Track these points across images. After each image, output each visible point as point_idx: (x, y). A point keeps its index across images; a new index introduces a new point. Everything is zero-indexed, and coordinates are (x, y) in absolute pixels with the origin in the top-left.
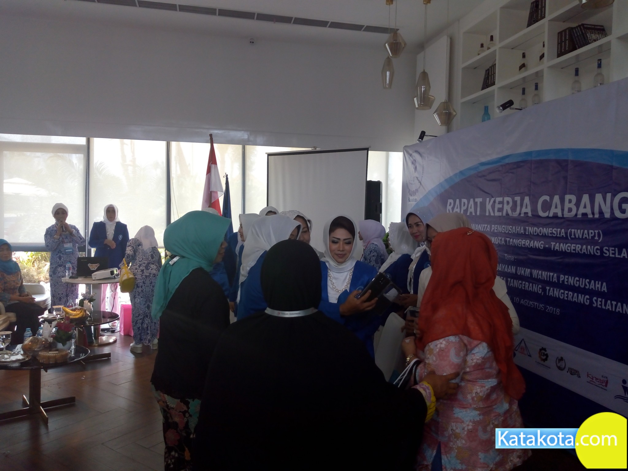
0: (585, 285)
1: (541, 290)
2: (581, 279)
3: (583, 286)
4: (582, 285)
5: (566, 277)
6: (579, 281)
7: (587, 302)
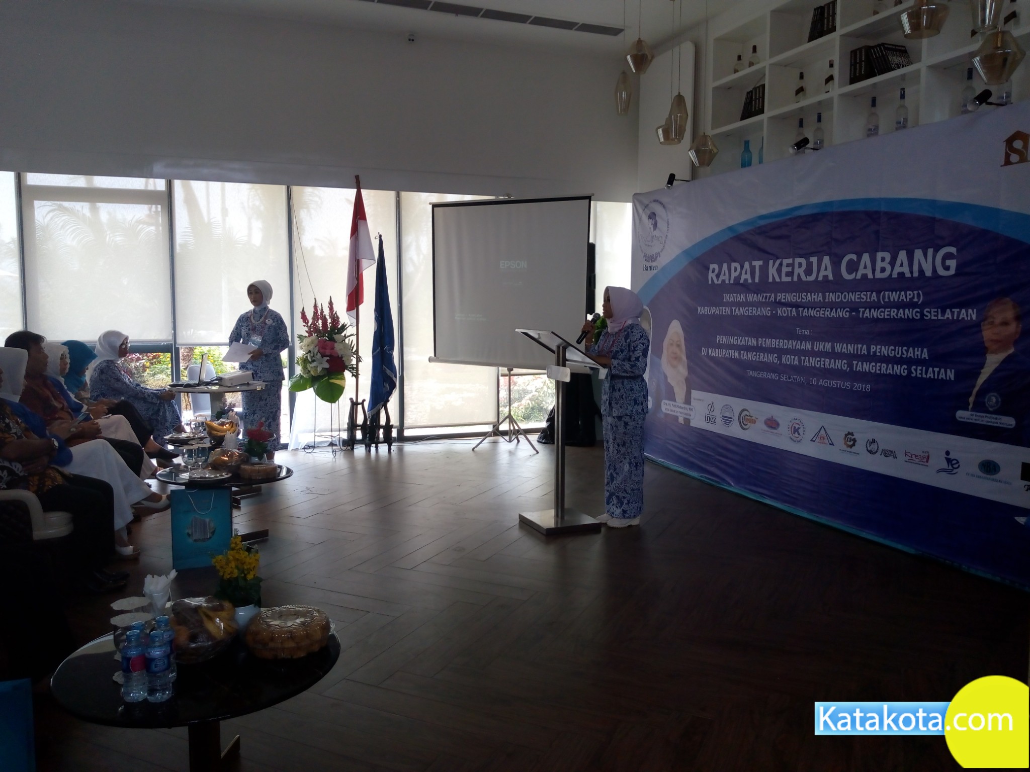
0: (902, 353)
1: (846, 366)
2: (897, 348)
3: (899, 356)
4: (898, 354)
5: (879, 347)
6: (895, 350)
7: (904, 372)
